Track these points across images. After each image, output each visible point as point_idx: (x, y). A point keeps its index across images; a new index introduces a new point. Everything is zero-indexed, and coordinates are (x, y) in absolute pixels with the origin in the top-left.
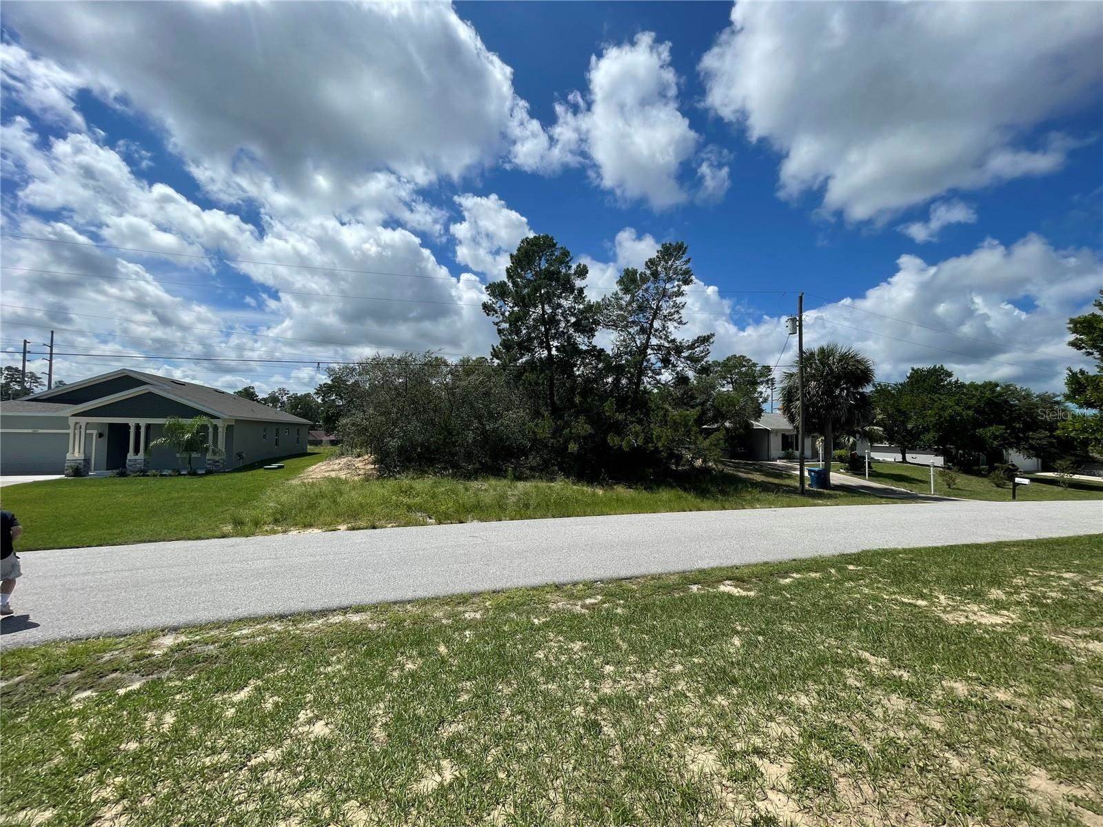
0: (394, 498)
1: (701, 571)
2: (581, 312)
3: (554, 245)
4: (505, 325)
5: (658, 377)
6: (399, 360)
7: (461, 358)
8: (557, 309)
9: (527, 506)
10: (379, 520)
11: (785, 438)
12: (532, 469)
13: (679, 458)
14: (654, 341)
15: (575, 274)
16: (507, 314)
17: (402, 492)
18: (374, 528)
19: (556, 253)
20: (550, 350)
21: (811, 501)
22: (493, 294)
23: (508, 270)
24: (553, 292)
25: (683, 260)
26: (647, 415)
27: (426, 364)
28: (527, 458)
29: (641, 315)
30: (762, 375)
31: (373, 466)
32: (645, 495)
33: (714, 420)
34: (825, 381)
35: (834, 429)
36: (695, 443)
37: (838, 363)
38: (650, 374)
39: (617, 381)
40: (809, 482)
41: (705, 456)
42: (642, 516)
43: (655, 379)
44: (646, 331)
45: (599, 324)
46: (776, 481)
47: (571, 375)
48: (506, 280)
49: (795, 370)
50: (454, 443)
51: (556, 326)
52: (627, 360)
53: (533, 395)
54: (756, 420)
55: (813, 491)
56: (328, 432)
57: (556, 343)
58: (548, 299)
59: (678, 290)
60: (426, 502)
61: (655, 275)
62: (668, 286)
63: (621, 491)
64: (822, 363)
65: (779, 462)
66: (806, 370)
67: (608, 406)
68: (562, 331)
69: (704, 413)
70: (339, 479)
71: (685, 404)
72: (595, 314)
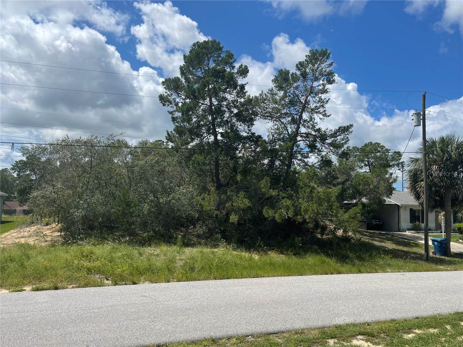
0: (76, 262)
1: (338, 327)
2: (243, 105)
3: (221, 49)
4: (178, 114)
5: (306, 160)
6: (85, 142)
7: (140, 140)
8: (222, 101)
9: (192, 269)
10: (62, 281)
11: (412, 212)
12: (199, 236)
13: (324, 228)
14: (303, 130)
15: (237, 73)
16: (180, 104)
17: (83, 256)
18: (56, 288)
19: (222, 56)
20: (216, 137)
21: (434, 266)
22: (168, 88)
23: (181, 68)
24: (219, 88)
25: (326, 63)
26: (297, 192)
27: (109, 146)
28: (195, 227)
29: (292, 108)
30: (393, 159)
31: (59, 234)
32: (294, 260)
33: (353, 197)
34: (445, 166)
35: (453, 205)
36: (336, 216)
37: (456, 150)
38: (299, 158)
39: (272, 163)
40: (433, 250)
41: (346, 227)
42: (290, 278)
43: (304, 162)
44: (297, 122)
45: (257, 115)
46: (405, 249)
47: (234, 157)
48: (180, 76)
49: (420, 156)
50: (131, 213)
51: (221, 116)
52: (280, 146)
53: (201, 174)
54: (388, 197)
55: (437, 258)
56: (22, 202)
57: (220, 130)
58: (215, 93)
59: (323, 88)
60: (104, 265)
61: (304, 75)
62: (315, 84)
63: (275, 256)
64: (442, 150)
65: (408, 233)
66: (429, 156)
67: (264, 184)
68: (227, 120)
69: (344, 190)
70: (28, 245)
71: (329, 183)
72: (254, 106)
